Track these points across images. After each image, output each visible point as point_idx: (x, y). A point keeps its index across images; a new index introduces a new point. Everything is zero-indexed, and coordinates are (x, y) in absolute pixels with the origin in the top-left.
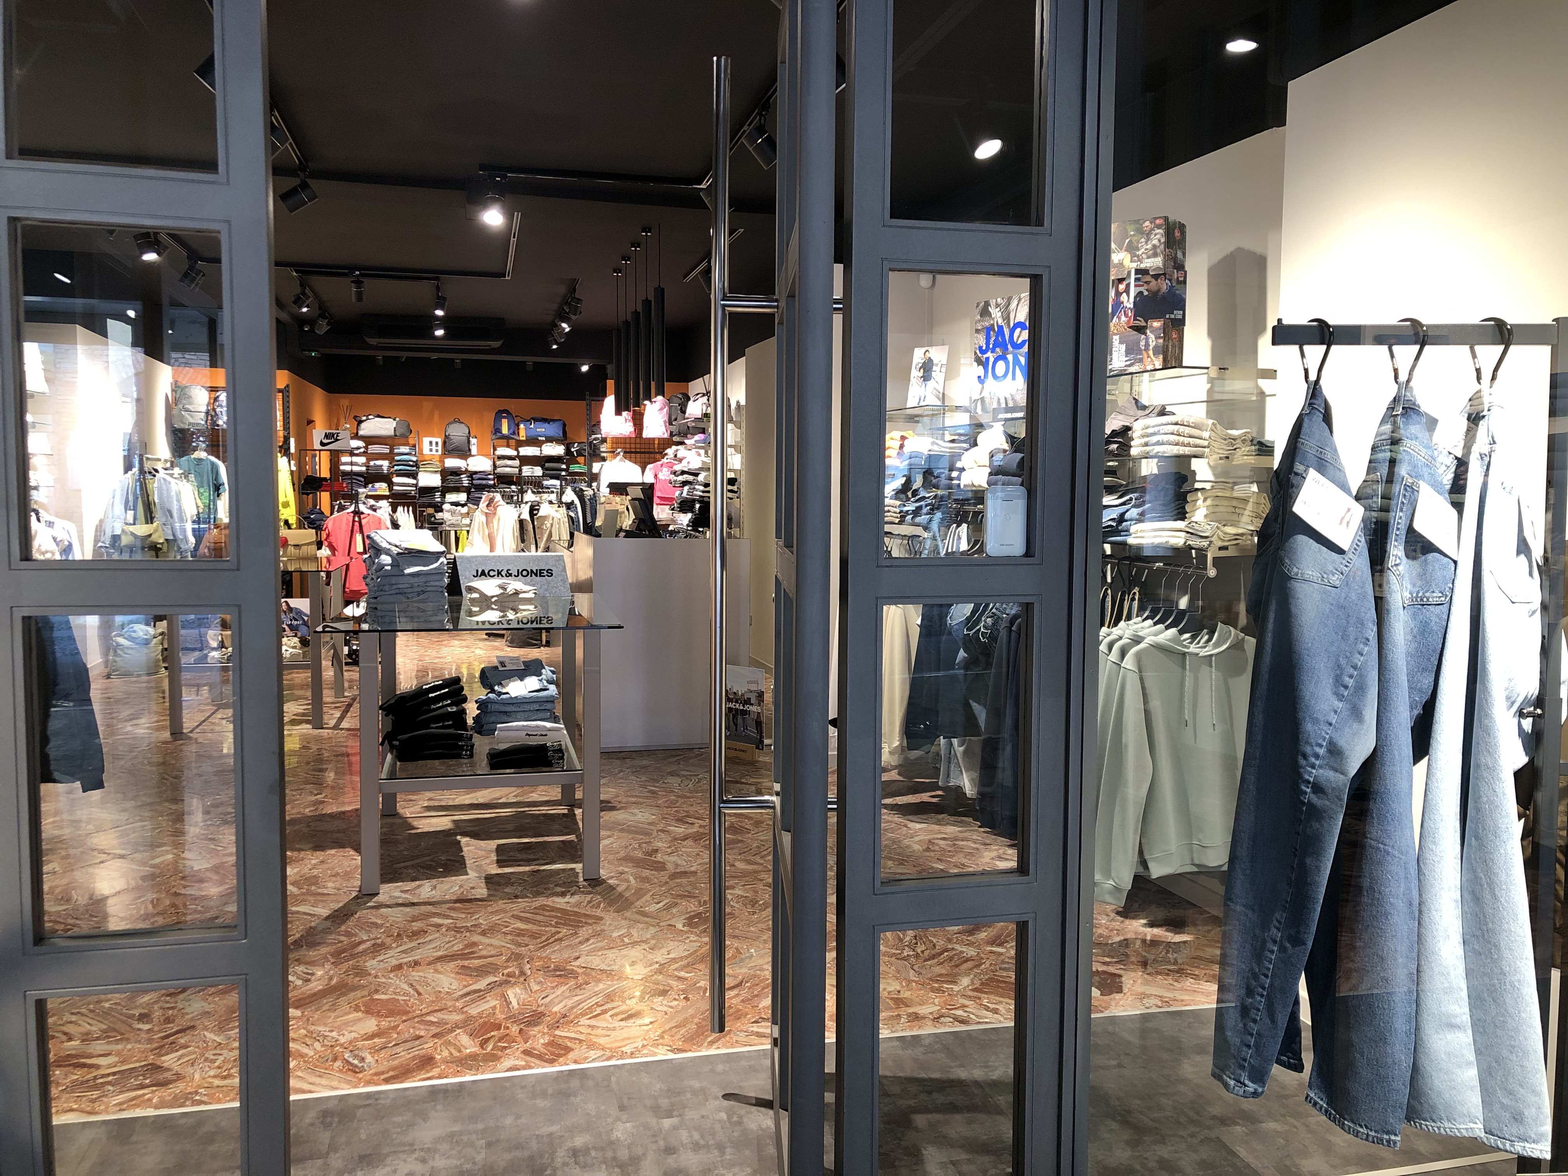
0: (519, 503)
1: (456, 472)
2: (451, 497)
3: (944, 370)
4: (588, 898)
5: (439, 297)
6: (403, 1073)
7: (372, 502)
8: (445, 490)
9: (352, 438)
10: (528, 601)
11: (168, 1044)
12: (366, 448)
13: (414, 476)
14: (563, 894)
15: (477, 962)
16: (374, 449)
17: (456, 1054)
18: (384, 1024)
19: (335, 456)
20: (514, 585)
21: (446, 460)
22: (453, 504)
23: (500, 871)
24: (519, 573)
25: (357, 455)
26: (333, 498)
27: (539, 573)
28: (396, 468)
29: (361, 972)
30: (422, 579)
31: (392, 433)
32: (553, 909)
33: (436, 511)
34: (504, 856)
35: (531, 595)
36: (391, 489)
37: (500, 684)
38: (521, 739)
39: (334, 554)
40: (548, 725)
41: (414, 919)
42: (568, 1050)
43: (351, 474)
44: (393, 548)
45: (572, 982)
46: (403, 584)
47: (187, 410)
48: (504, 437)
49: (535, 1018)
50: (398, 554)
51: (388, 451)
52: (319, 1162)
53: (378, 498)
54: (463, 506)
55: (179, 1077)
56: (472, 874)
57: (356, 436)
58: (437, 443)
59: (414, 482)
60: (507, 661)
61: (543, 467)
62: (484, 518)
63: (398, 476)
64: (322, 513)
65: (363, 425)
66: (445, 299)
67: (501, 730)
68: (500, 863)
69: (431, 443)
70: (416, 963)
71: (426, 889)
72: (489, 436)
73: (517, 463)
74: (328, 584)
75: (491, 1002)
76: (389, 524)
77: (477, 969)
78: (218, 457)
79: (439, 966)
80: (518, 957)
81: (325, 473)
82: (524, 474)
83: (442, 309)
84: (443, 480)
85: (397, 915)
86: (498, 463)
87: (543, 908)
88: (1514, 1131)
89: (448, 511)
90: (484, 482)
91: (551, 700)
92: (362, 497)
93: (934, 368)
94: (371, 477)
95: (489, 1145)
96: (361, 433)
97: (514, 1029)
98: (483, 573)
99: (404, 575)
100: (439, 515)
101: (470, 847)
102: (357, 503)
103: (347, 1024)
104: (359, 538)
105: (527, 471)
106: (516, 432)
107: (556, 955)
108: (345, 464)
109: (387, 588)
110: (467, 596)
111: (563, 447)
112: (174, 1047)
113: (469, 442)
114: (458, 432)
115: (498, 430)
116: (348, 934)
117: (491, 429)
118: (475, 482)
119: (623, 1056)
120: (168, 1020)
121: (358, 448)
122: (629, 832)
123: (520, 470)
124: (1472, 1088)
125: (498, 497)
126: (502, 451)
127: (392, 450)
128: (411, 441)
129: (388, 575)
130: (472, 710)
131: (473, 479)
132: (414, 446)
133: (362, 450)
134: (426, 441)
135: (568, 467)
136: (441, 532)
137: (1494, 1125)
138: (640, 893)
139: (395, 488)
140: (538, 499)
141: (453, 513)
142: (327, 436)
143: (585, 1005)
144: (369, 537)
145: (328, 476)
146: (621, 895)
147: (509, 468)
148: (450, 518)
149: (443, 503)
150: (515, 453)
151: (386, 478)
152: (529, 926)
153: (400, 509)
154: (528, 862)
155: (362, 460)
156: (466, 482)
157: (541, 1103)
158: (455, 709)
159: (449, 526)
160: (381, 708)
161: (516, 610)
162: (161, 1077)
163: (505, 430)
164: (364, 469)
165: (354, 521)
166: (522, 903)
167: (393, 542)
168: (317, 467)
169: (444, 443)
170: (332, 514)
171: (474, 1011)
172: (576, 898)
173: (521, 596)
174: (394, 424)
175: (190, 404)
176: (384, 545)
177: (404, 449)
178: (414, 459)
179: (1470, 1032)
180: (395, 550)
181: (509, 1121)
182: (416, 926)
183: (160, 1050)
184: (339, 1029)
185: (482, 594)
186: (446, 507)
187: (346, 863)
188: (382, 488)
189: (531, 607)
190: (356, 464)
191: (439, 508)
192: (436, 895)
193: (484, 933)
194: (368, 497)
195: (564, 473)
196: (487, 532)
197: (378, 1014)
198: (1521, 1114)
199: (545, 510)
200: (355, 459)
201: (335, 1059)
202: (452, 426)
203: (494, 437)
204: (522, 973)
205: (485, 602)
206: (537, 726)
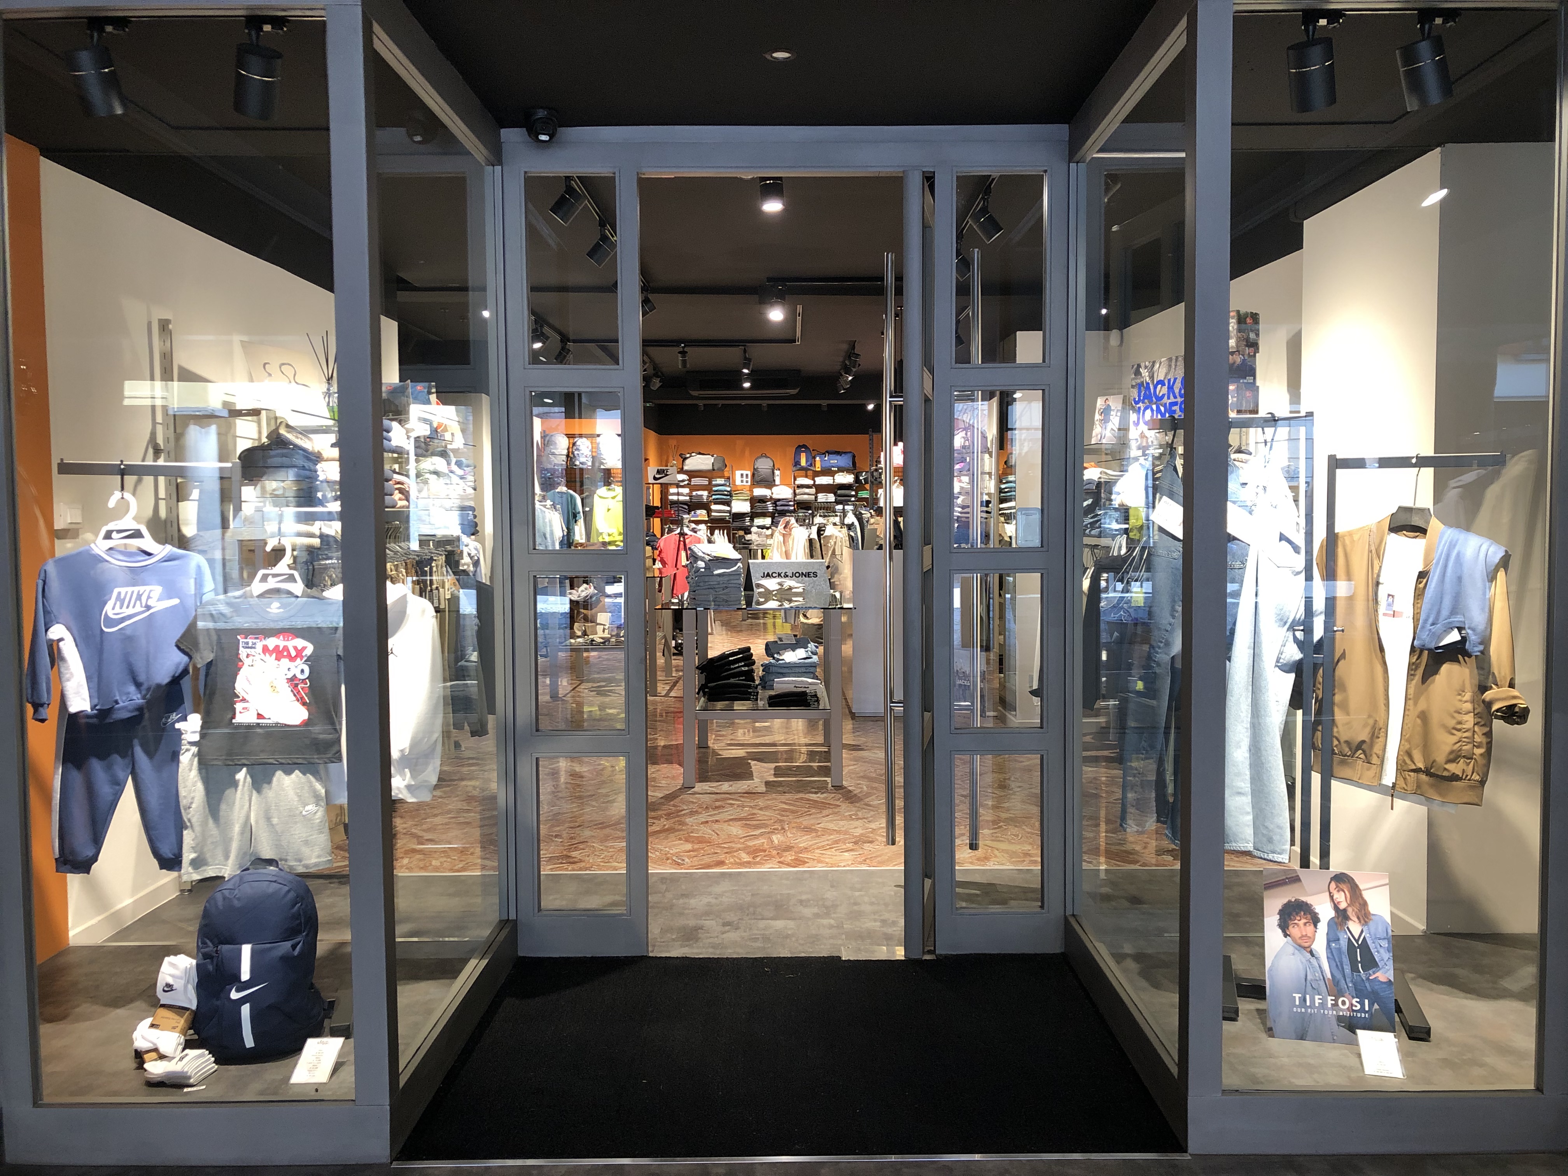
0: (809, 526)
1: (762, 500)
2: (758, 521)
3: (1119, 414)
4: (833, 795)
5: (746, 359)
6: (709, 866)
7: (693, 525)
8: (753, 515)
9: (679, 473)
10: (797, 594)
11: (574, 847)
12: (690, 480)
13: (728, 504)
14: (816, 793)
15: (755, 822)
16: (695, 481)
17: (738, 861)
18: (696, 846)
19: (665, 488)
20: (789, 583)
21: (755, 490)
22: (759, 527)
23: (775, 779)
24: (794, 575)
25: (683, 487)
26: (663, 523)
27: (808, 575)
28: (714, 497)
29: (682, 823)
30: (726, 578)
31: (710, 467)
32: (809, 800)
33: (746, 533)
34: (778, 772)
35: (801, 590)
36: (709, 515)
37: (778, 653)
38: (791, 688)
39: (664, 567)
40: (810, 680)
41: (717, 800)
42: (805, 862)
43: (677, 502)
44: (706, 557)
45: (814, 834)
46: (713, 581)
47: (553, 454)
48: (802, 469)
49: (789, 848)
50: (710, 560)
51: (707, 483)
52: (660, 895)
53: (697, 522)
54: (768, 528)
55: (581, 861)
56: (756, 780)
57: (681, 471)
58: (747, 475)
59: (728, 508)
60: (784, 637)
61: (835, 494)
62: (781, 538)
63: (715, 503)
64: (655, 536)
65: (687, 461)
66: (749, 360)
67: (778, 683)
68: (775, 775)
69: (742, 475)
70: (717, 821)
71: (725, 786)
72: (791, 468)
73: (813, 491)
74: (660, 591)
75: (762, 840)
76: (706, 541)
77: (754, 826)
78: (575, 491)
79: (731, 823)
80: (781, 821)
81: (657, 503)
82: (819, 501)
83: (748, 369)
84: (752, 507)
85: (706, 798)
86: (797, 491)
87: (802, 799)
88: (1269, 848)
89: (755, 533)
90: (786, 508)
91: (814, 666)
92: (686, 521)
93: (1112, 413)
94: (693, 505)
95: (752, 895)
96: (686, 468)
97: (774, 852)
98: (768, 575)
99: (713, 575)
100: (748, 537)
101: (755, 766)
102: (682, 526)
103: (674, 845)
104: (683, 554)
105: (822, 498)
106: (812, 464)
107: (806, 821)
108: (673, 494)
109: (701, 584)
110: (757, 591)
111: (852, 476)
112: (576, 849)
113: (773, 473)
114: (764, 465)
115: (797, 463)
116: (674, 806)
117: (792, 462)
118: (778, 508)
119: (839, 866)
120: (572, 838)
121: (683, 481)
122: (868, 763)
123: (816, 497)
124: (1248, 826)
125: (793, 520)
126: (801, 481)
127: (710, 482)
128: (726, 474)
129: (703, 575)
130: (759, 672)
131: (776, 506)
132: (729, 478)
133: (686, 482)
134: (738, 473)
135: (857, 493)
136: (750, 550)
137: (1259, 846)
138: (868, 795)
139: (713, 514)
140: (825, 522)
141: (759, 535)
142: (658, 472)
143: (820, 845)
144: (690, 549)
145: (659, 505)
146: (855, 795)
147: (806, 496)
148: (758, 539)
149: (752, 526)
150: (811, 482)
151: (706, 506)
152: (791, 807)
153: (717, 532)
154: (795, 775)
155: (686, 491)
156: (771, 509)
157: (785, 882)
158: (746, 668)
159: (757, 545)
160: (697, 668)
161: (790, 601)
162: (571, 860)
163: (803, 463)
164: (688, 498)
165: (680, 541)
166: (788, 796)
167: (706, 552)
168: (651, 498)
169: (753, 475)
170: (662, 536)
171: (750, 843)
172: (825, 795)
173: (794, 590)
174: (712, 459)
175: (556, 449)
176: (700, 554)
177: (720, 481)
178: (729, 489)
179: (1250, 797)
180: (707, 558)
181: (766, 887)
182: (718, 804)
183: (569, 850)
184: (670, 848)
185: (766, 589)
186: (754, 529)
187: (674, 772)
188: (702, 514)
189: (801, 599)
190: (682, 495)
191: (748, 531)
192: (732, 789)
193: (761, 809)
194: (690, 521)
195: (853, 499)
196: (784, 550)
197: (693, 842)
198: (1271, 838)
199: (830, 531)
200: (681, 490)
201: (668, 859)
202: (760, 460)
203: (794, 469)
204: (783, 829)
205: (768, 595)
206: (802, 681)
